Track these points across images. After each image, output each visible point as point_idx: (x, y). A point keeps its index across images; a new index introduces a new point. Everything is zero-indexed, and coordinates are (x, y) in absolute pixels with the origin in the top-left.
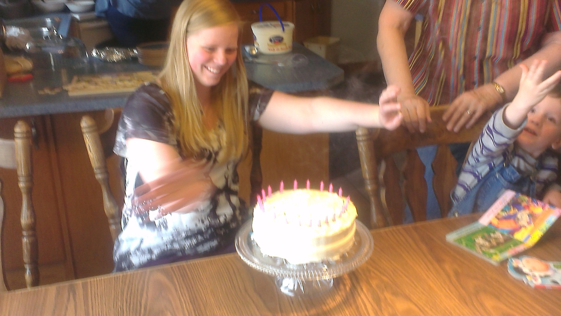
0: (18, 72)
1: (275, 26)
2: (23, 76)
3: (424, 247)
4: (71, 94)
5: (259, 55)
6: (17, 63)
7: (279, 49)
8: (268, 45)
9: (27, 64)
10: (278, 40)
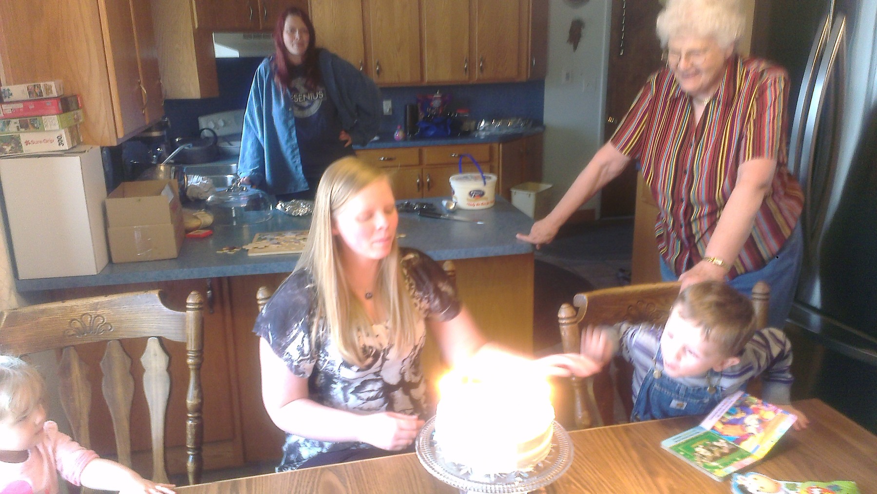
0: (197, 228)
1: (476, 179)
2: (202, 232)
3: (634, 454)
4: (250, 255)
5: (457, 210)
6: (196, 217)
7: (480, 205)
8: (468, 199)
9: (207, 218)
10: (479, 194)
